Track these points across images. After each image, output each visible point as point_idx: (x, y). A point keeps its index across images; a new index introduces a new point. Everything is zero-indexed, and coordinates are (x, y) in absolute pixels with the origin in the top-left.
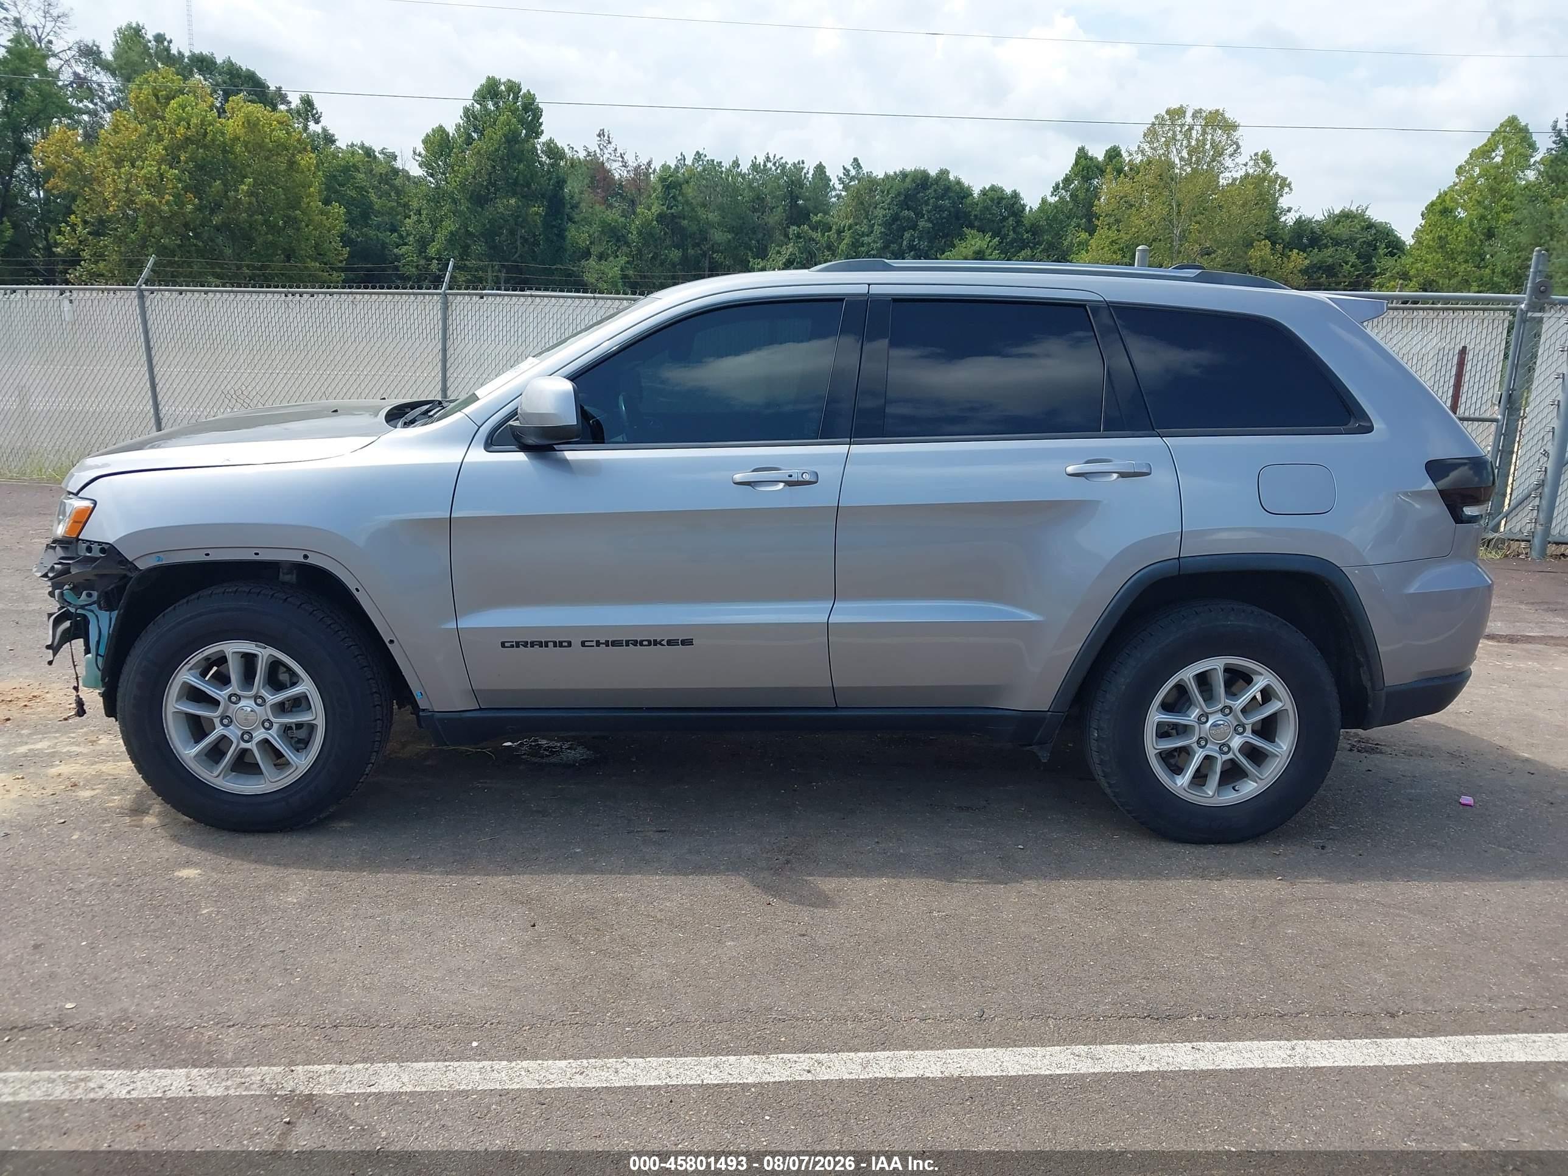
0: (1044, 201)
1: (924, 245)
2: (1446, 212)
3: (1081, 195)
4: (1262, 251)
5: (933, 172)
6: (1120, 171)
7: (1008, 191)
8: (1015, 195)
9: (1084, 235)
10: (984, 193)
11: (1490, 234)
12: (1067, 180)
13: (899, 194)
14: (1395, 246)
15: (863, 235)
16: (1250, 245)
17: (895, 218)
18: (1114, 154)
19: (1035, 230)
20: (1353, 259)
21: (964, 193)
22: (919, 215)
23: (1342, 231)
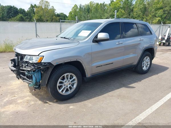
0: (28, 10)
1: (13, 15)
2: (71, 13)
3: (32, 10)
4: (54, 17)
5: (12, 6)
6: (36, 7)
7: (23, 9)
8: (24, 9)
9: (34, 15)
10: (20, 9)
11: (76, 16)
12: (30, 8)
13: (8, 8)
14: (67, 17)
15: (4, 13)
16: (53, 16)
17: (8, 12)
18: (35, 5)
19: (27, 14)
20: (63, 18)
21: (17, 9)
22: (11, 11)
23: (62, 15)
